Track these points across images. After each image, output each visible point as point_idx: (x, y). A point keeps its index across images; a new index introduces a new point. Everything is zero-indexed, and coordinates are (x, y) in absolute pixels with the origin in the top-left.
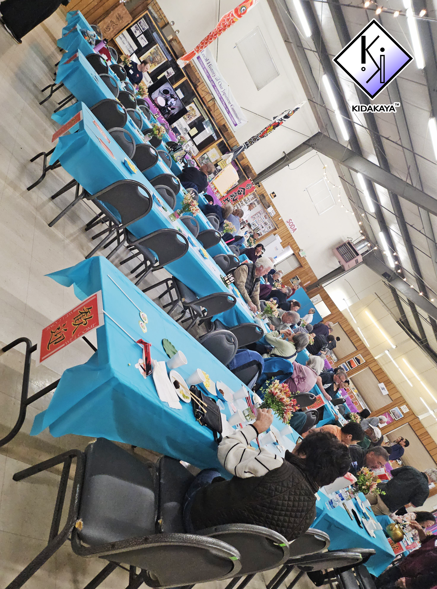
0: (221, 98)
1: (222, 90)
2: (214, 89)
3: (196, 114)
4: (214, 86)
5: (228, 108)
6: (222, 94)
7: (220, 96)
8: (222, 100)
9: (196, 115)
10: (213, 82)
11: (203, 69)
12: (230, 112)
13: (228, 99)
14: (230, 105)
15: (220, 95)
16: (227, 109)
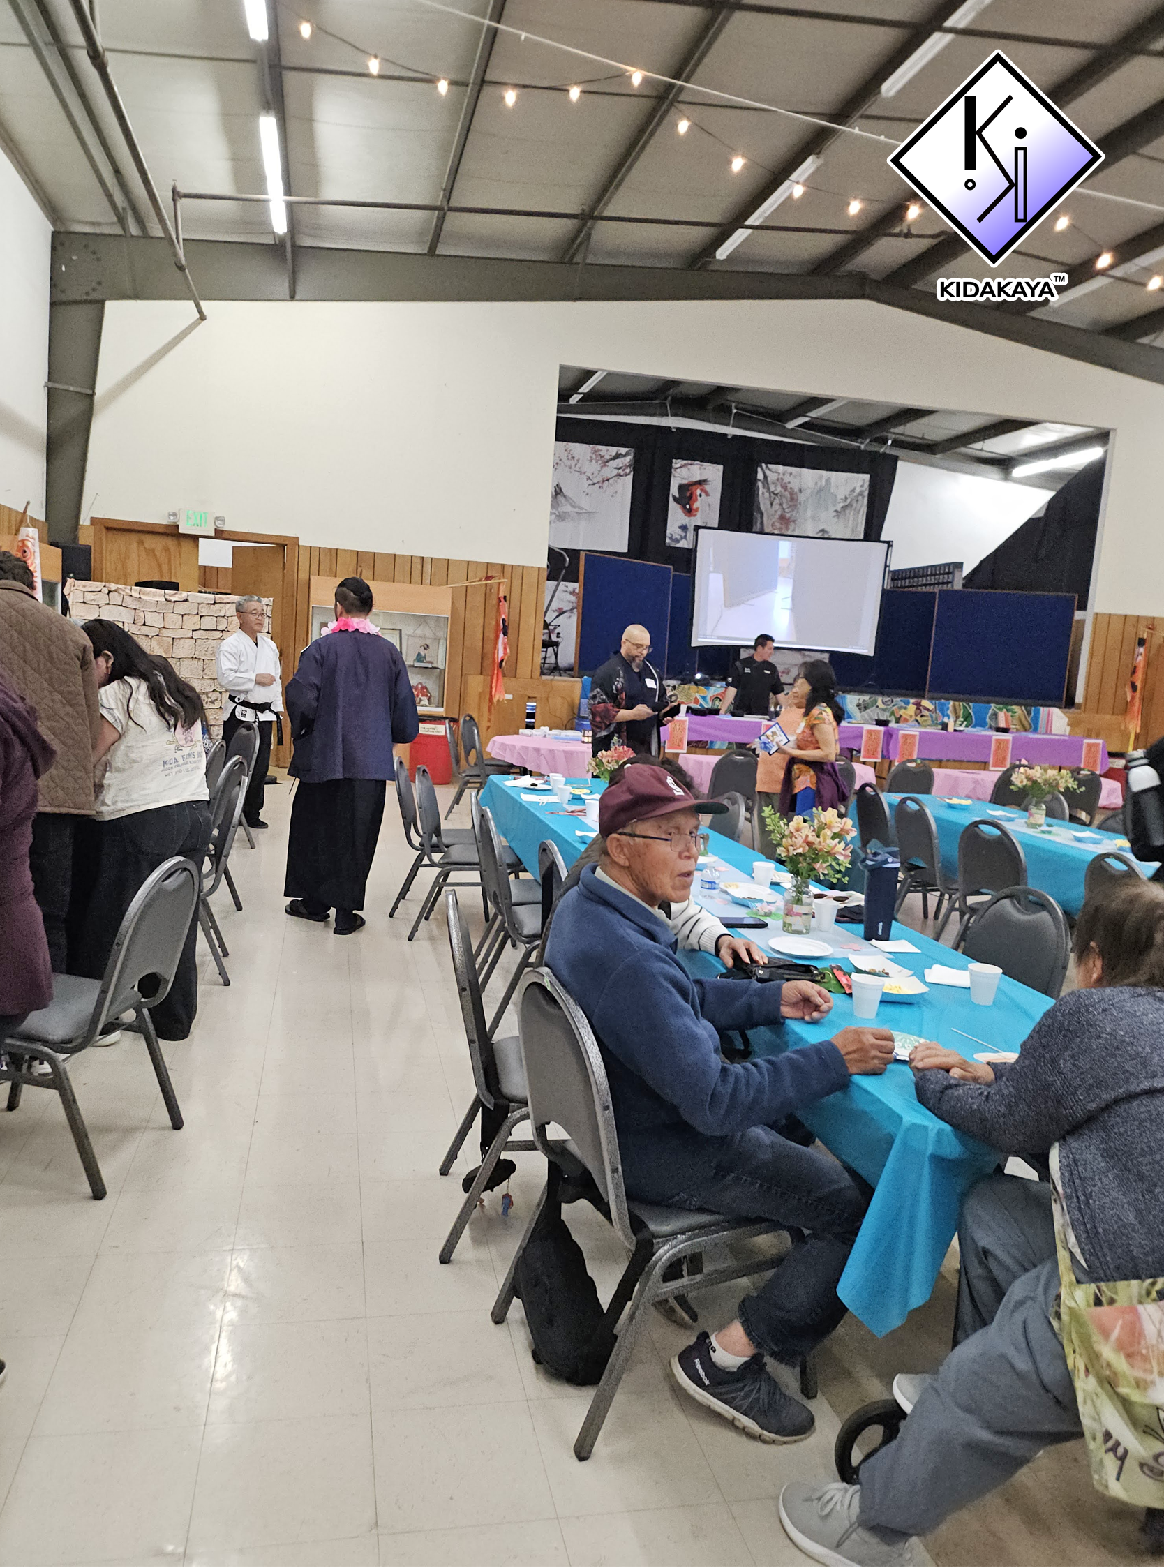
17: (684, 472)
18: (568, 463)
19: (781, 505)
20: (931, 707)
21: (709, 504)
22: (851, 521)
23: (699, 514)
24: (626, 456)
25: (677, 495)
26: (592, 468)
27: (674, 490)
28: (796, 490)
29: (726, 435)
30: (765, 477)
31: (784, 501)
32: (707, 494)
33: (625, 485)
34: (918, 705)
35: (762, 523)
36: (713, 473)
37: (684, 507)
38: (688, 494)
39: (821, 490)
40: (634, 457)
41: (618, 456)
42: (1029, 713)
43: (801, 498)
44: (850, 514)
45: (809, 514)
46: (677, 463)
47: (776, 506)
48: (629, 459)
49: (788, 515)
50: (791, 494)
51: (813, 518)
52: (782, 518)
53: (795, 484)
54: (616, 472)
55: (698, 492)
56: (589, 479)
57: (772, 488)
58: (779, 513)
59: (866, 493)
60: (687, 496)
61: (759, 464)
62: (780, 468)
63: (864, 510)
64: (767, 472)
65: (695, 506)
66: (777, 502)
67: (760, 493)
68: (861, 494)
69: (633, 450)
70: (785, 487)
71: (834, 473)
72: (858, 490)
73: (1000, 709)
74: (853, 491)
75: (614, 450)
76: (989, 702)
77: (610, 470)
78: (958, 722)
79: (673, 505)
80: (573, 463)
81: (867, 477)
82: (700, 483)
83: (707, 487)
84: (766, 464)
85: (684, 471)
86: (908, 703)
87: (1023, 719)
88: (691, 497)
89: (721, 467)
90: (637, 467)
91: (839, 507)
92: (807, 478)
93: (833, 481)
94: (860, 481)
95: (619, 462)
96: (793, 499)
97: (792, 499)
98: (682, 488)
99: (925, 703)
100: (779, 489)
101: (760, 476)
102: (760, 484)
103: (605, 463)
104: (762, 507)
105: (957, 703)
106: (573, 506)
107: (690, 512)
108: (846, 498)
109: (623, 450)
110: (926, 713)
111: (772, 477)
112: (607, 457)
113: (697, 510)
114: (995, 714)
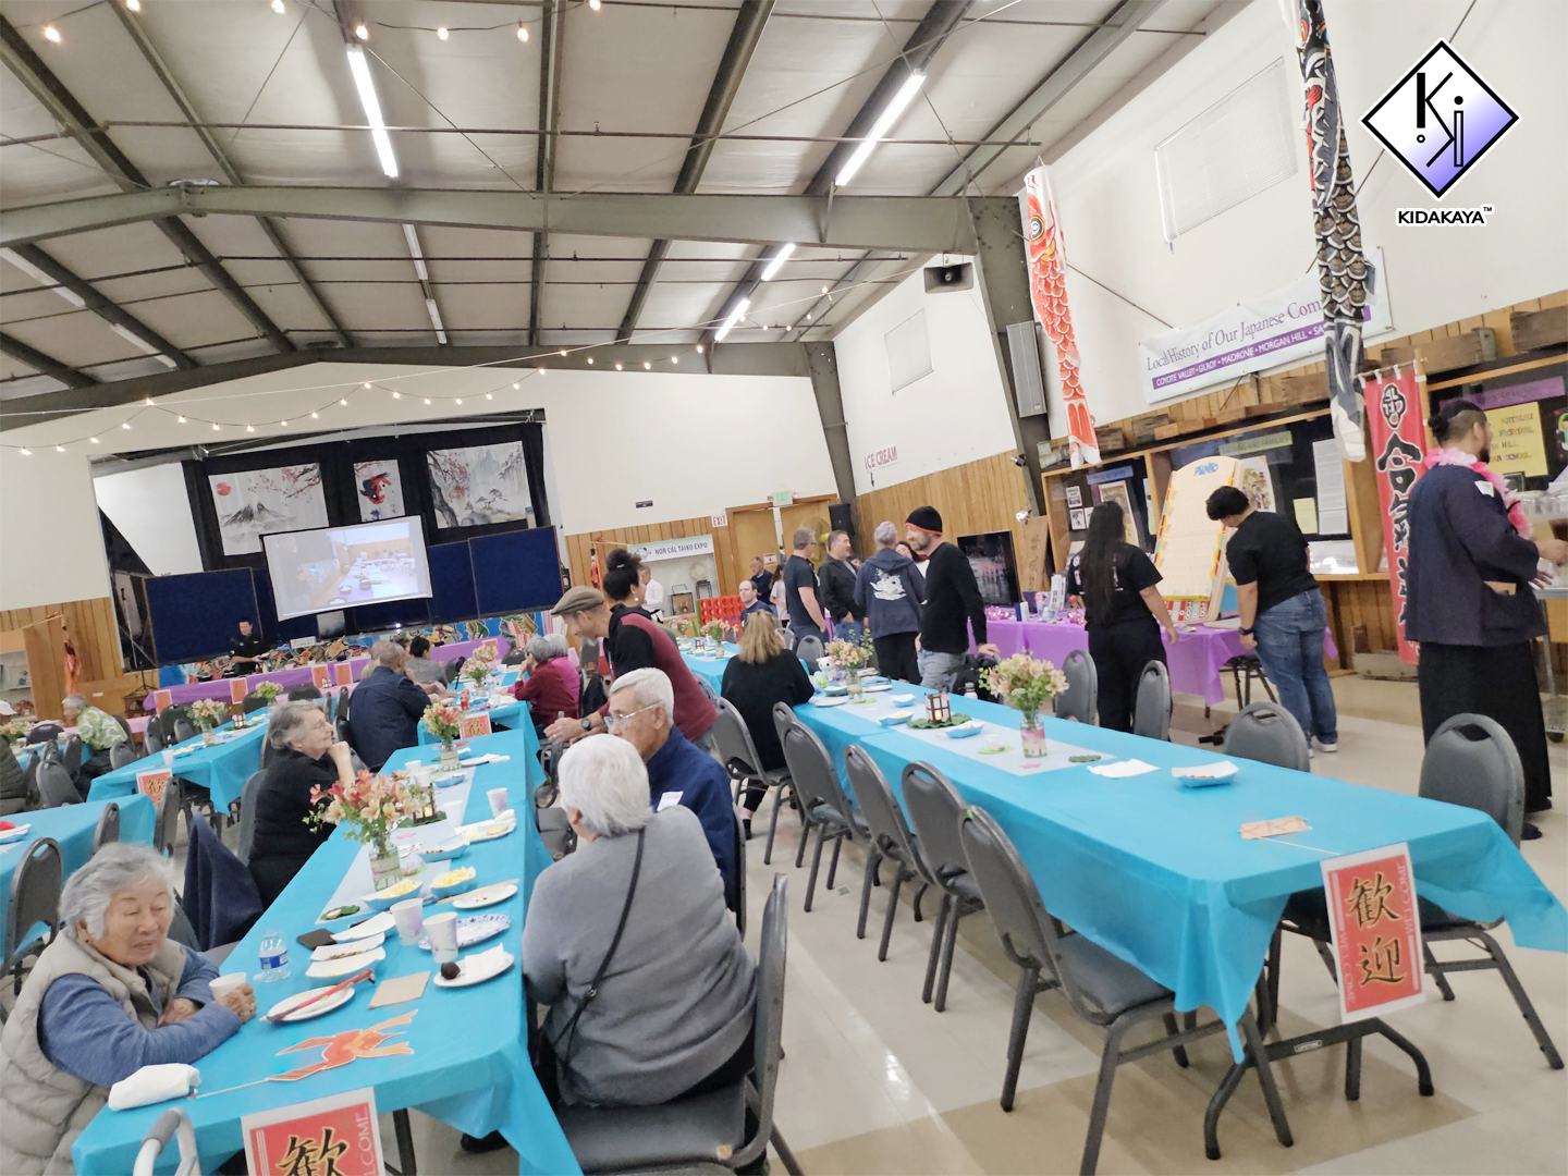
0: (1258, 350)
1: (1239, 335)
2: (1226, 365)
3: (1258, 473)
4: (1219, 362)
5: (1294, 332)
6: (1249, 341)
7: (1250, 352)
8: (1262, 347)
9: (1262, 475)
10: (1208, 361)
11: (1179, 380)
12: (1311, 327)
13: (1269, 322)
14: (1287, 319)
15: (1245, 348)
16: (1297, 337)
17: (364, 472)
18: (264, 485)
19: (454, 478)
20: (451, 629)
21: (393, 492)
22: (515, 480)
23: (385, 500)
24: (314, 469)
25: (363, 489)
26: (285, 484)
27: (360, 486)
28: (463, 465)
29: (393, 437)
30: (435, 460)
31: (456, 475)
32: (389, 484)
33: (318, 491)
34: (441, 631)
35: (441, 496)
36: (391, 467)
37: (372, 498)
38: (373, 487)
39: (484, 461)
40: (321, 469)
41: (305, 471)
42: (533, 618)
43: (469, 470)
44: (513, 473)
45: (479, 480)
46: (358, 466)
47: (449, 481)
48: (316, 471)
49: (461, 485)
50: (460, 468)
51: (483, 483)
52: (457, 488)
53: (461, 461)
54: (306, 484)
55: (381, 483)
56: (285, 493)
57: (443, 468)
58: (454, 484)
59: (523, 455)
60: (372, 489)
61: (425, 452)
62: (446, 452)
63: (524, 468)
64: (436, 457)
65: (380, 495)
66: (448, 476)
67: (433, 473)
68: (519, 457)
69: (317, 465)
70: (453, 464)
71: (493, 448)
72: (515, 454)
73: (509, 620)
74: (511, 456)
75: (301, 468)
76: (498, 616)
77: (302, 482)
78: (476, 636)
79: (361, 496)
80: (269, 484)
81: (520, 443)
82: (381, 477)
83: (387, 478)
84: (433, 450)
85: (365, 470)
86: (432, 631)
87: (530, 625)
88: (376, 488)
89: (396, 461)
90: (325, 476)
91: (503, 470)
92: (470, 455)
93: (492, 452)
94: (516, 448)
95: (308, 475)
96: (463, 471)
97: (461, 472)
98: (366, 483)
99: (446, 627)
100: (448, 467)
101: (430, 460)
102: (432, 468)
103: (296, 478)
104: (438, 484)
105: (472, 622)
106: (277, 516)
107: (377, 500)
108: (507, 463)
109: (310, 466)
110: (446, 635)
111: (440, 460)
112: (297, 474)
113: (383, 497)
114: (506, 625)
